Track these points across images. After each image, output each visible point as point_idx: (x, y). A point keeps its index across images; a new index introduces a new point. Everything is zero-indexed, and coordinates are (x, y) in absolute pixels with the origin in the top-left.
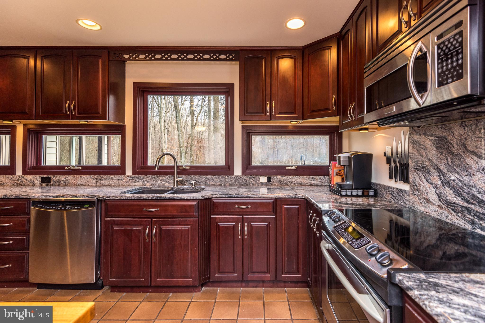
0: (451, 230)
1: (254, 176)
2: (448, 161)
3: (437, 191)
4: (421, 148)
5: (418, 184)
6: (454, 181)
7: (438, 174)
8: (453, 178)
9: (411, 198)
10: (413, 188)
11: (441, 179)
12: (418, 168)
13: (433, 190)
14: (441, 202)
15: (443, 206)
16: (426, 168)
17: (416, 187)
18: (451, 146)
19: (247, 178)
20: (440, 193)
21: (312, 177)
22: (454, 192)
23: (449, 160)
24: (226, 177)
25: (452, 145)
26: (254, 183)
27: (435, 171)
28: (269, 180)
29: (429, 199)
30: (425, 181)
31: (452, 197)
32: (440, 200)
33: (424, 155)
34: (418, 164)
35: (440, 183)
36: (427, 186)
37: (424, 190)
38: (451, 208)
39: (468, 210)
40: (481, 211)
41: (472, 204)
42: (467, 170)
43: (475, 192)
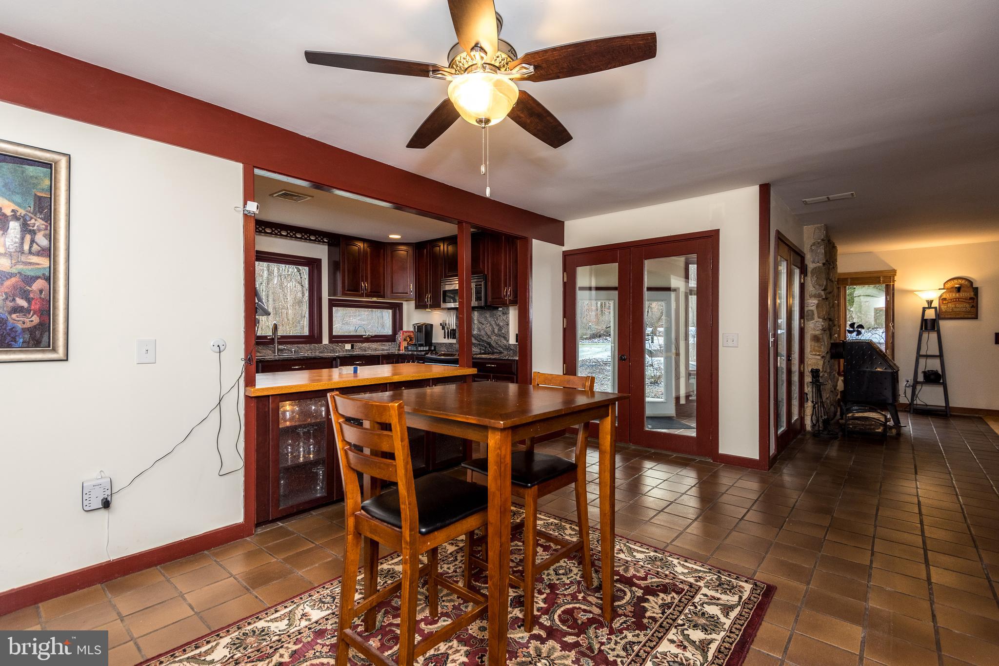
1: (340, 344)
6: (475, 334)
19: (334, 346)
21: (384, 343)
24: (316, 345)
26: (340, 350)
28: (352, 347)
39: (479, 344)
40: (483, 344)
41: (480, 342)
42: (479, 329)
43: (481, 337)
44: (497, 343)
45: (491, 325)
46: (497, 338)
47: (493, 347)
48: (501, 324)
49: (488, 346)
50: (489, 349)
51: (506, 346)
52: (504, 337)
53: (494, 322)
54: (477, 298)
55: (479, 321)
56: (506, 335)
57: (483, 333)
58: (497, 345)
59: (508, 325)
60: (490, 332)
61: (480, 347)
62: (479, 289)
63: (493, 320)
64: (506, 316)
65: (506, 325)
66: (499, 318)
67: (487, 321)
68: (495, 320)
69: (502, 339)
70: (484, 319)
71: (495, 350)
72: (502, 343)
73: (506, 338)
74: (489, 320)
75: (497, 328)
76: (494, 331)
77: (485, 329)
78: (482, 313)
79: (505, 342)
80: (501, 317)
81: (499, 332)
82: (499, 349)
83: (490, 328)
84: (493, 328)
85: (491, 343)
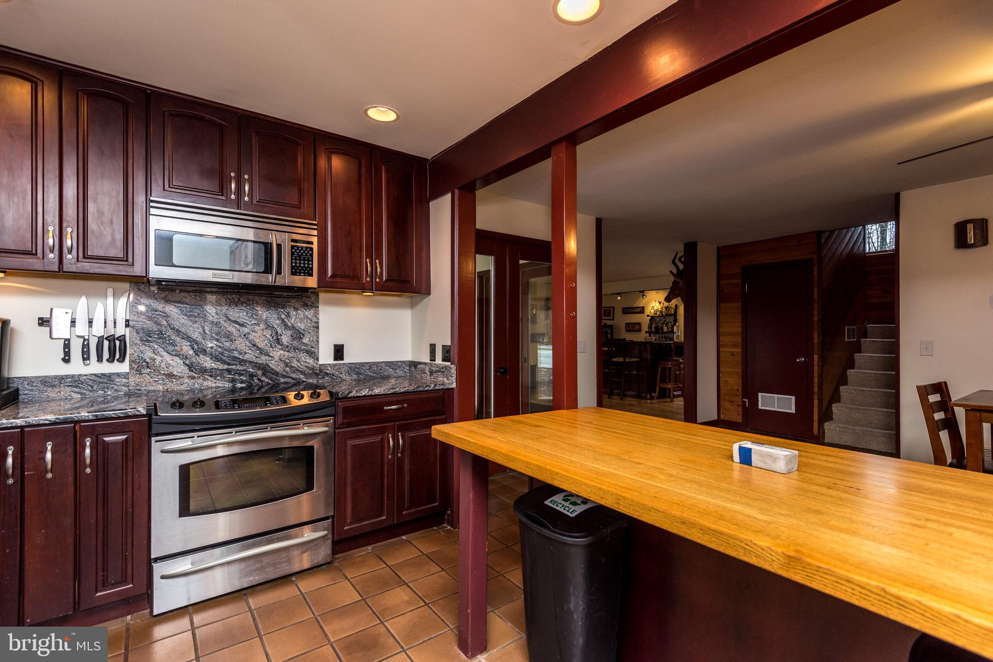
2: (204, 330)
3: (187, 362)
4: (158, 315)
5: (150, 359)
6: (212, 348)
7: (189, 344)
8: (210, 345)
9: (132, 379)
10: (138, 367)
11: (193, 348)
12: (150, 339)
13: (180, 362)
14: (193, 371)
15: (196, 375)
16: (167, 339)
17: (144, 364)
18: (209, 315)
20: (192, 363)
22: (211, 359)
23: (206, 328)
25: (210, 313)
27: (183, 340)
29: (172, 373)
30: (165, 353)
32: (190, 371)
33: (165, 323)
34: (151, 335)
35: (191, 352)
36: (168, 359)
37: (163, 365)
38: (208, 375)
39: (229, 371)
40: (242, 368)
41: (233, 365)
42: (229, 337)
43: (236, 354)
44: (286, 365)
45: (269, 326)
46: (287, 354)
47: (276, 373)
48: (301, 326)
49: (260, 373)
50: (263, 378)
51: (312, 369)
52: (307, 352)
53: (278, 322)
54: (298, 269)
55: (227, 317)
56: (312, 347)
57: (241, 344)
58: (288, 369)
59: (318, 328)
60: (266, 342)
61: (231, 376)
62: (304, 251)
63: (275, 316)
64: (312, 311)
65: (314, 327)
66: (294, 313)
67: (256, 319)
68: (283, 316)
69: (303, 357)
70: (245, 314)
71: (282, 380)
72: (302, 363)
73: (314, 355)
74: (264, 317)
75: (289, 333)
76: (278, 339)
77: (251, 337)
78: (239, 300)
79: (311, 361)
80: (299, 311)
81: (295, 342)
82: (294, 376)
83: (268, 333)
84: (277, 332)
85: (270, 365)
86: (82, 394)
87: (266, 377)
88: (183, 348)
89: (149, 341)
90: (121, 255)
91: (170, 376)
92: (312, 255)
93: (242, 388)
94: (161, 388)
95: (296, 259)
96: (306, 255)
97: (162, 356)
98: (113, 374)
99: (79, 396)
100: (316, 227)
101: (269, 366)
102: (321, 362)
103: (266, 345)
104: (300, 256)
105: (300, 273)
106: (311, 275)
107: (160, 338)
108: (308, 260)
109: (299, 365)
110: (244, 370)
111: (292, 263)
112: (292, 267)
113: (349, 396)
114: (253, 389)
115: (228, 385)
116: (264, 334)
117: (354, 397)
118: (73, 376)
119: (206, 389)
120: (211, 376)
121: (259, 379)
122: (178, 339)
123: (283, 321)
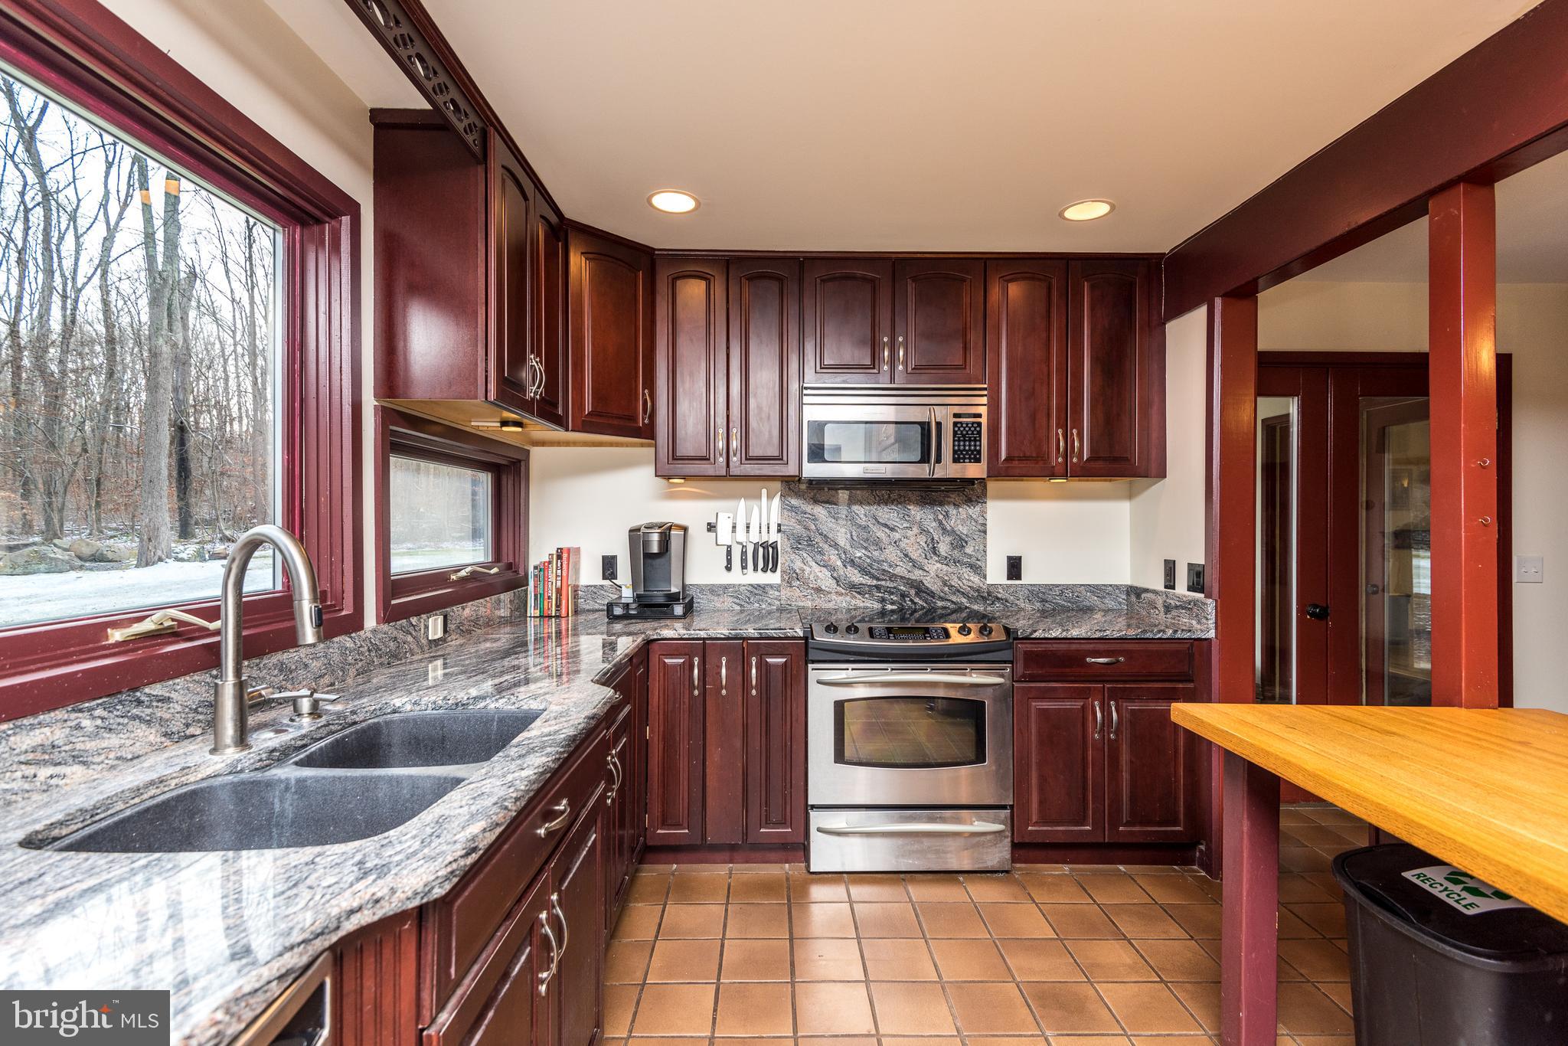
0: (856, 617)
2: (852, 535)
3: (835, 575)
4: (808, 518)
5: (800, 570)
6: (860, 558)
7: (837, 552)
8: (858, 555)
9: (783, 592)
10: (789, 578)
11: (841, 558)
12: (799, 546)
13: (829, 574)
14: (840, 586)
15: (844, 591)
16: (816, 546)
17: (794, 575)
20: (839, 576)
22: (860, 572)
23: (854, 533)
25: (858, 515)
27: (831, 548)
29: (820, 587)
30: (814, 563)
31: (856, 577)
32: (838, 585)
33: (813, 527)
34: (801, 542)
35: (839, 563)
36: (816, 571)
37: (811, 577)
38: (856, 592)
39: (878, 588)
40: (892, 585)
41: (883, 580)
42: (878, 544)
43: (885, 567)
44: (945, 584)
45: (924, 531)
46: (945, 568)
47: (932, 594)
48: (963, 530)
49: (913, 592)
50: (917, 600)
51: (978, 590)
52: (971, 566)
53: (934, 524)
54: (962, 454)
55: (876, 519)
56: (978, 560)
57: (891, 554)
58: (946, 589)
59: (985, 532)
60: (920, 551)
61: (880, 595)
62: (970, 428)
63: (931, 517)
64: (978, 508)
65: (980, 531)
66: (955, 512)
67: (908, 521)
68: (941, 517)
69: (966, 572)
70: (896, 515)
71: (940, 604)
72: (964, 581)
73: (978, 569)
74: (918, 518)
75: (948, 539)
76: (934, 548)
77: (902, 545)
78: (889, 497)
79: (976, 580)
80: (961, 509)
81: (956, 552)
82: (954, 599)
83: (922, 540)
84: (933, 539)
85: (925, 582)
86: (741, 606)
87: (921, 598)
88: (832, 557)
89: (798, 549)
90: (776, 453)
91: (819, 590)
92: (979, 433)
93: (893, 611)
94: (809, 604)
95: (959, 441)
96: (973, 434)
97: (811, 567)
98: (767, 585)
99: (738, 608)
100: (985, 393)
101: (923, 584)
102: (989, 581)
103: (920, 555)
104: (964, 436)
105: (964, 458)
106: (978, 461)
107: (809, 545)
108: (975, 440)
109: (961, 585)
110: (895, 588)
111: (954, 446)
112: (955, 452)
113: (1033, 636)
114: (905, 613)
115: (877, 606)
116: (918, 540)
117: (1039, 639)
118: (734, 586)
119: (855, 609)
120: (859, 593)
121: (911, 600)
122: (826, 547)
123: (940, 523)
